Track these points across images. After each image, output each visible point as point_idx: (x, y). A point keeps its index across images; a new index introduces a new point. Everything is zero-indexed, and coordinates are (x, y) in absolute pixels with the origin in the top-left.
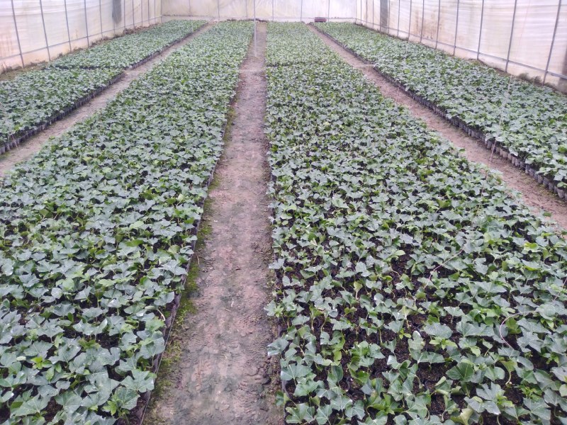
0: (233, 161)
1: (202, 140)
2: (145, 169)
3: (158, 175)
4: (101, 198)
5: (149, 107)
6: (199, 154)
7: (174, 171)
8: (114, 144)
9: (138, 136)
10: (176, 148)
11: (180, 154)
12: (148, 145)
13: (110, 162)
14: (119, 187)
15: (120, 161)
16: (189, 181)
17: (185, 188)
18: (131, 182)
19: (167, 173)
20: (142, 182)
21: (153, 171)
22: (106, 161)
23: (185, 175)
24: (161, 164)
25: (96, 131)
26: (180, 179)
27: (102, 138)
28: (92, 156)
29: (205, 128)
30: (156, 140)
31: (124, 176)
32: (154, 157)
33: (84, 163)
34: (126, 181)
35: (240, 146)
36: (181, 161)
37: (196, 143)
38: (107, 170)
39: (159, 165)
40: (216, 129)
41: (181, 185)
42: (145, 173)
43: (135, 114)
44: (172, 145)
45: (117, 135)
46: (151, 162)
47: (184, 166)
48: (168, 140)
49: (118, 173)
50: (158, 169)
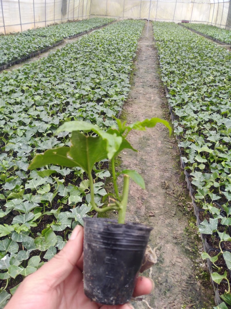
0: (137, 101)
1: (114, 82)
2: (68, 100)
3: (78, 106)
4: (27, 121)
5: (77, 59)
6: (111, 92)
7: (91, 104)
8: (48, 79)
9: (66, 76)
10: (93, 86)
11: (97, 91)
12: (73, 83)
13: (42, 92)
14: (44, 113)
15: (50, 92)
16: (103, 113)
17: (99, 120)
18: (55, 109)
19: (85, 105)
20: (64, 110)
21: (74, 102)
22: (39, 92)
23: (100, 108)
24: (81, 97)
25: (37, 71)
26: (95, 111)
27: (40, 75)
28: (30, 87)
29: (116, 74)
30: (79, 79)
31: (51, 104)
32: (75, 91)
33: (23, 91)
34: (51, 109)
35: (141, 90)
36: (97, 96)
37: (109, 84)
38: (37, 98)
39: (79, 98)
40: (124, 75)
41: (96, 116)
42: (68, 103)
43: (66, 62)
44: (91, 84)
45: (51, 74)
46: (73, 95)
47: (99, 101)
48: (88, 80)
49: (46, 101)
50: (78, 101)
